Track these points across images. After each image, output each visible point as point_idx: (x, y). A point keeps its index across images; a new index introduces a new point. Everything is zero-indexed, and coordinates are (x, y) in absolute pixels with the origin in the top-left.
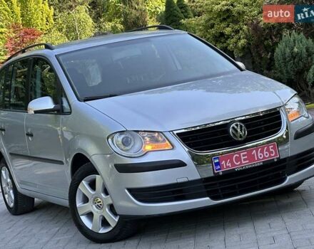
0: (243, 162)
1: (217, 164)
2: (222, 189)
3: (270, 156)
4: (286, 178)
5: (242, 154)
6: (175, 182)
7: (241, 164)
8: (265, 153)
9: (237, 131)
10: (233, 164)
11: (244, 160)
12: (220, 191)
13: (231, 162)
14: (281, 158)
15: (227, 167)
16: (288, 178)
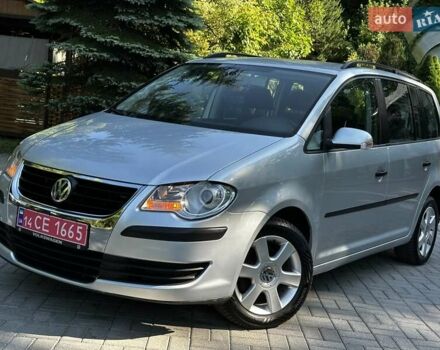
0: (43, 230)
1: (21, 217)
3: (74, 239)
5: (45, 218)
8: (70, 232)
13: (33, 221)
15: (28, 226)
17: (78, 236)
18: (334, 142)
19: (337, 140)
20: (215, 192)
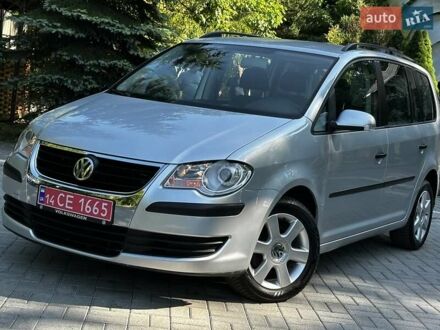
0: (67, 207)
3: (99, 215)
7: (64, 207)
8: (95, 208)
11: (69, 204)
13: (55, 199)
16: (123, 255)
17: (103, 212)
18: (338, 124)
19: (341, 122)
20: (233, 170)
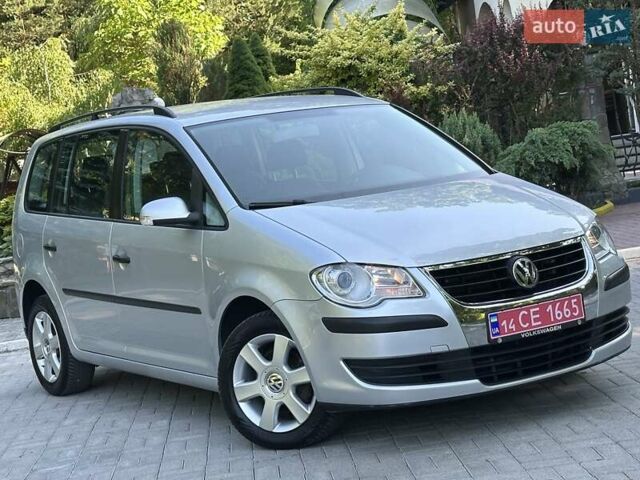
0: (534, 324)
1: (495, 325)
2: (497, 367)
3: (572, 316)
4: (589, 353)
5: (532, 311)
6: (427, 351)
7: (530, 326)
8: (565, 310)
9: (524, 273)
10: (519, 327)
11: (536, 320)
12: (494, 370)
13: (516, 323)
14: (588, 319)
15: (510, 331)
16: (594, 352)
17: (574, 310)
